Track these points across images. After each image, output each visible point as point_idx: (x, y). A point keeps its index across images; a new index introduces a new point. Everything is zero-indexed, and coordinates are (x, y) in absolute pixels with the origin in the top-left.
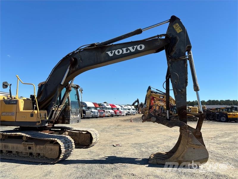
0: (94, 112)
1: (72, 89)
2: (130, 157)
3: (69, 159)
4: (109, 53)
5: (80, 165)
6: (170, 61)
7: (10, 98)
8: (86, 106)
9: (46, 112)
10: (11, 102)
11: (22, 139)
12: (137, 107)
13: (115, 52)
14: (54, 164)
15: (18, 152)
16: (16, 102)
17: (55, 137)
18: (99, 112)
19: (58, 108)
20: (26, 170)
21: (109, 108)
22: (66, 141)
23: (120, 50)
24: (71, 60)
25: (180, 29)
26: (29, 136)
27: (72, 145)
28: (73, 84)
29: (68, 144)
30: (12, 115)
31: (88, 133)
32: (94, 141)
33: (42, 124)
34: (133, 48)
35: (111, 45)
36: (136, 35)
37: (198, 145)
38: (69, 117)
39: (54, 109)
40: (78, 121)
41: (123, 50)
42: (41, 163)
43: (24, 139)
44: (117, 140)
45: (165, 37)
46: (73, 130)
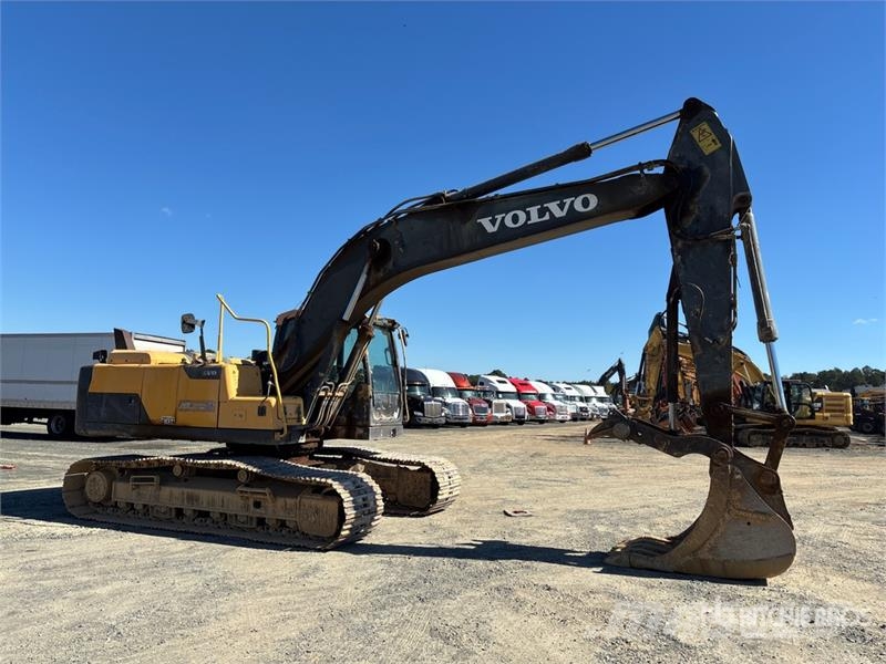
0: (455, 407)
1: (377, 333)
2: (552, 546)
3: (366, 541)
4: (486, 222)
5: (398, 559)
6: (680, 244)
7: (201, 360)
8: (424, 383)
9: (300, 401)
10: (204, 372)
11: (236, 478)
12: (615, 391)
13: (503, 218)
14: (326, 551)
15: (224, 516)
16: (219, 373)
17: (327, 476)
18: (471, 405)
19: (335, 390)
20: (252, 561)
21: (506, 394)
22: (358, 489)
23: (518, 212)
24: (371, 247)
25: (713, 141)
26: (255, 470)
27: (375, 500)
28: (378, 317)
29: (365, 496)
30: (208, 409)
31: (425, 469)
32: (443, 494)
33: (289, 437)
34: (561, 206)
35: (492, 199)
36: (573, 163)
37: (762, 513)
38: (368, 419)
39: (322, 394)
40: (394, 431)
41: (528, 214)
42: (290, 546)
43: (242, 478)
44: (522, 498)
45: (663, 168)
46: (380, 460)
